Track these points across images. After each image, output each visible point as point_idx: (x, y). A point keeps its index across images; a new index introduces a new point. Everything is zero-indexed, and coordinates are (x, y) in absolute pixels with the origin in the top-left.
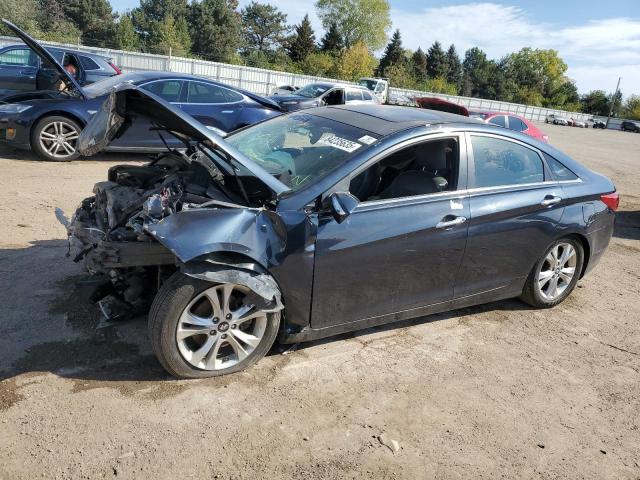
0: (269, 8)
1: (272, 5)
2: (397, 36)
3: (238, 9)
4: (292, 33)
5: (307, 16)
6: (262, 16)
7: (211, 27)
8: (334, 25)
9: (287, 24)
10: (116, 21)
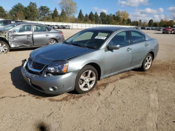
1: (46, 6)
5: (56, 8)
9: (50, 10)
10: (6, 13)
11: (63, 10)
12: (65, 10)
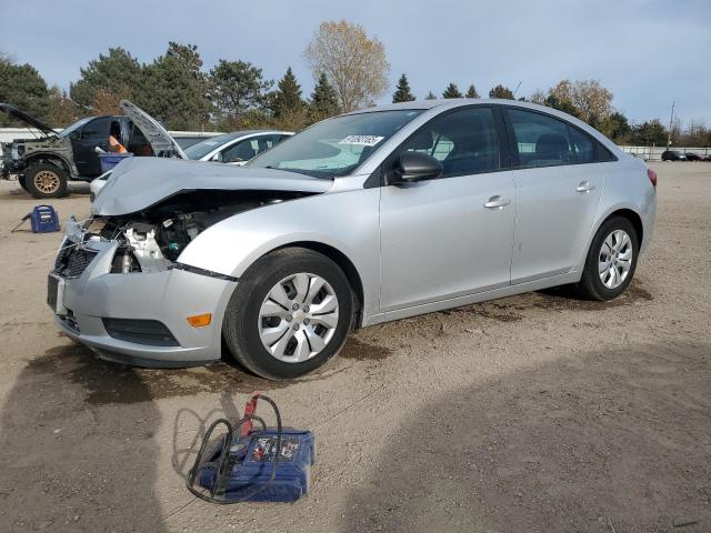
0: (241, 66)
1: (245, 61)
2: (403, 82)
3: (205, 69)
4: (272, 90)
5: (290, 70)
8: (323, 76)
9: (263, 81)
11: (323, 80)
12: (330, 81)
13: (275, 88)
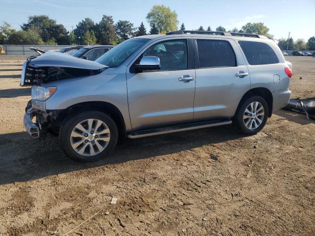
0: (126, 22)
2: (183, 26)
3: (114, 24)
4: (137, 31)
6: (124, 25)
7: (103, 32)
8: (154, 25)
9: (134, 27)
10: (69, 34)
11: (154, 26)
13: (138, 30)
